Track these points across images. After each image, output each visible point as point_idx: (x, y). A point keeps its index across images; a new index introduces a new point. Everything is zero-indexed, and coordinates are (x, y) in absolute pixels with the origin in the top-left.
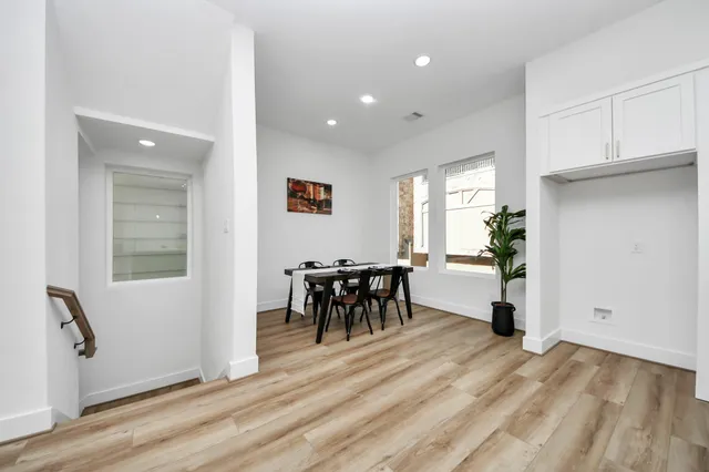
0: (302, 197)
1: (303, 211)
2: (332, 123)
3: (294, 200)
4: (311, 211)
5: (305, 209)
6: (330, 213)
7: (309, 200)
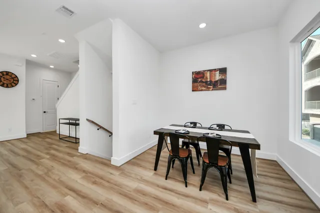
0: (201, 82)
1: (202, 90)
2: (203, 26)
3: (196, 84)
4: (208, 89)
5: (203, 88)
6: (225, 89)
7: (206, 82)
